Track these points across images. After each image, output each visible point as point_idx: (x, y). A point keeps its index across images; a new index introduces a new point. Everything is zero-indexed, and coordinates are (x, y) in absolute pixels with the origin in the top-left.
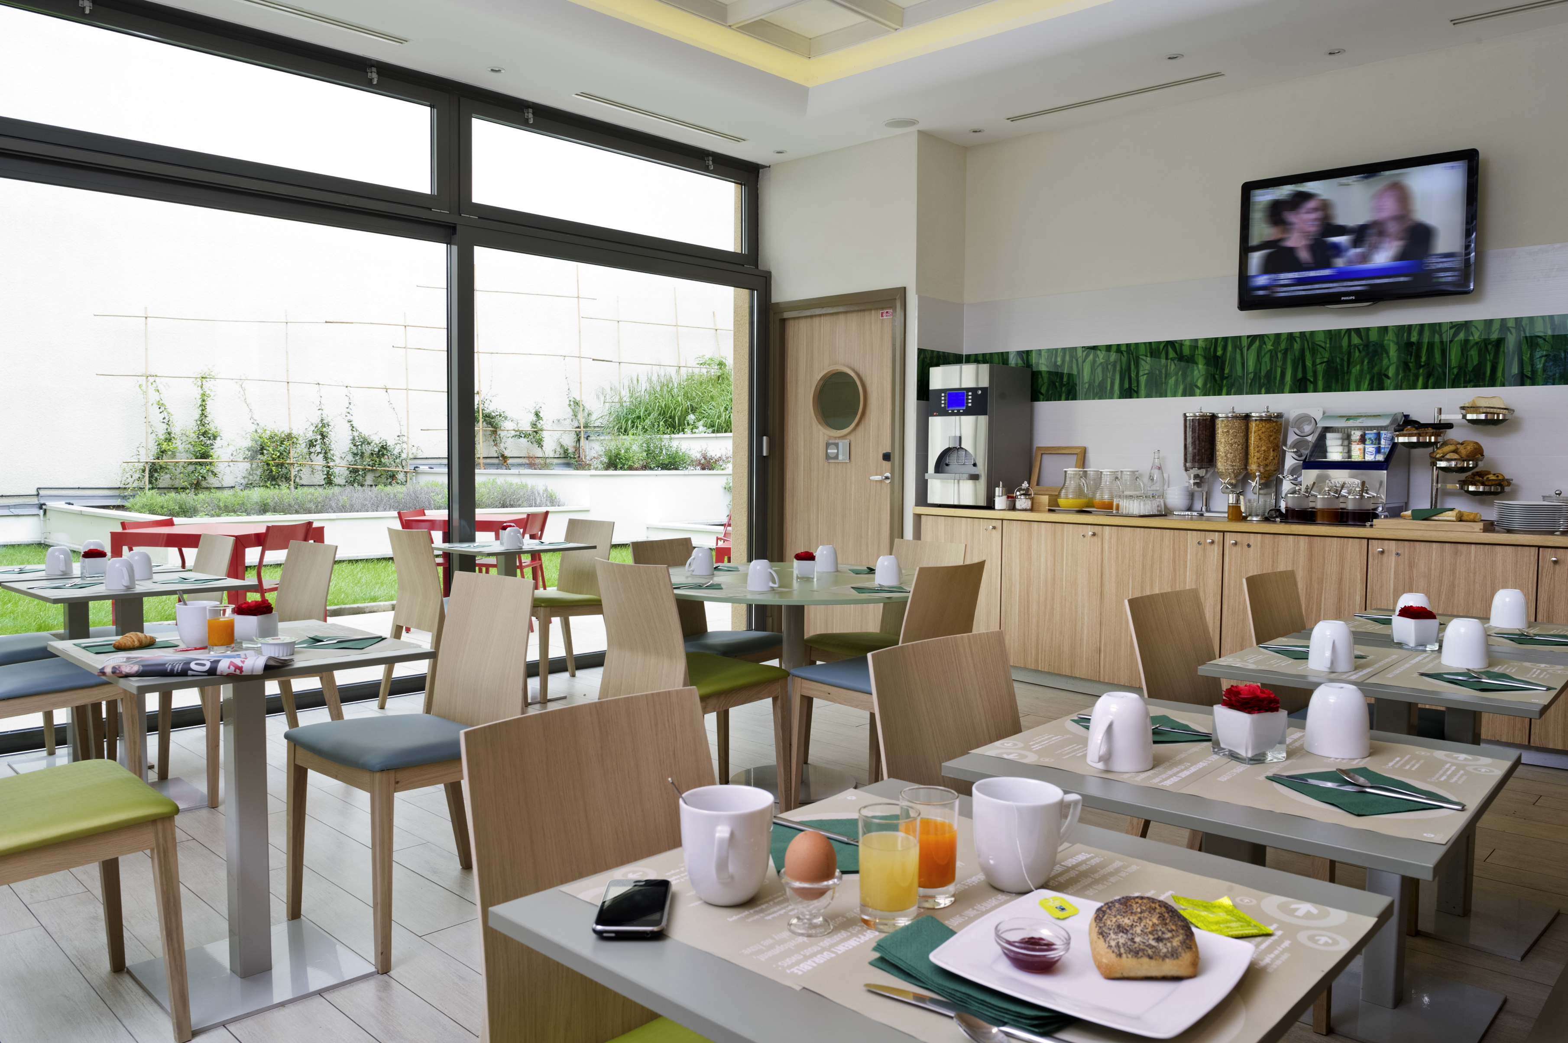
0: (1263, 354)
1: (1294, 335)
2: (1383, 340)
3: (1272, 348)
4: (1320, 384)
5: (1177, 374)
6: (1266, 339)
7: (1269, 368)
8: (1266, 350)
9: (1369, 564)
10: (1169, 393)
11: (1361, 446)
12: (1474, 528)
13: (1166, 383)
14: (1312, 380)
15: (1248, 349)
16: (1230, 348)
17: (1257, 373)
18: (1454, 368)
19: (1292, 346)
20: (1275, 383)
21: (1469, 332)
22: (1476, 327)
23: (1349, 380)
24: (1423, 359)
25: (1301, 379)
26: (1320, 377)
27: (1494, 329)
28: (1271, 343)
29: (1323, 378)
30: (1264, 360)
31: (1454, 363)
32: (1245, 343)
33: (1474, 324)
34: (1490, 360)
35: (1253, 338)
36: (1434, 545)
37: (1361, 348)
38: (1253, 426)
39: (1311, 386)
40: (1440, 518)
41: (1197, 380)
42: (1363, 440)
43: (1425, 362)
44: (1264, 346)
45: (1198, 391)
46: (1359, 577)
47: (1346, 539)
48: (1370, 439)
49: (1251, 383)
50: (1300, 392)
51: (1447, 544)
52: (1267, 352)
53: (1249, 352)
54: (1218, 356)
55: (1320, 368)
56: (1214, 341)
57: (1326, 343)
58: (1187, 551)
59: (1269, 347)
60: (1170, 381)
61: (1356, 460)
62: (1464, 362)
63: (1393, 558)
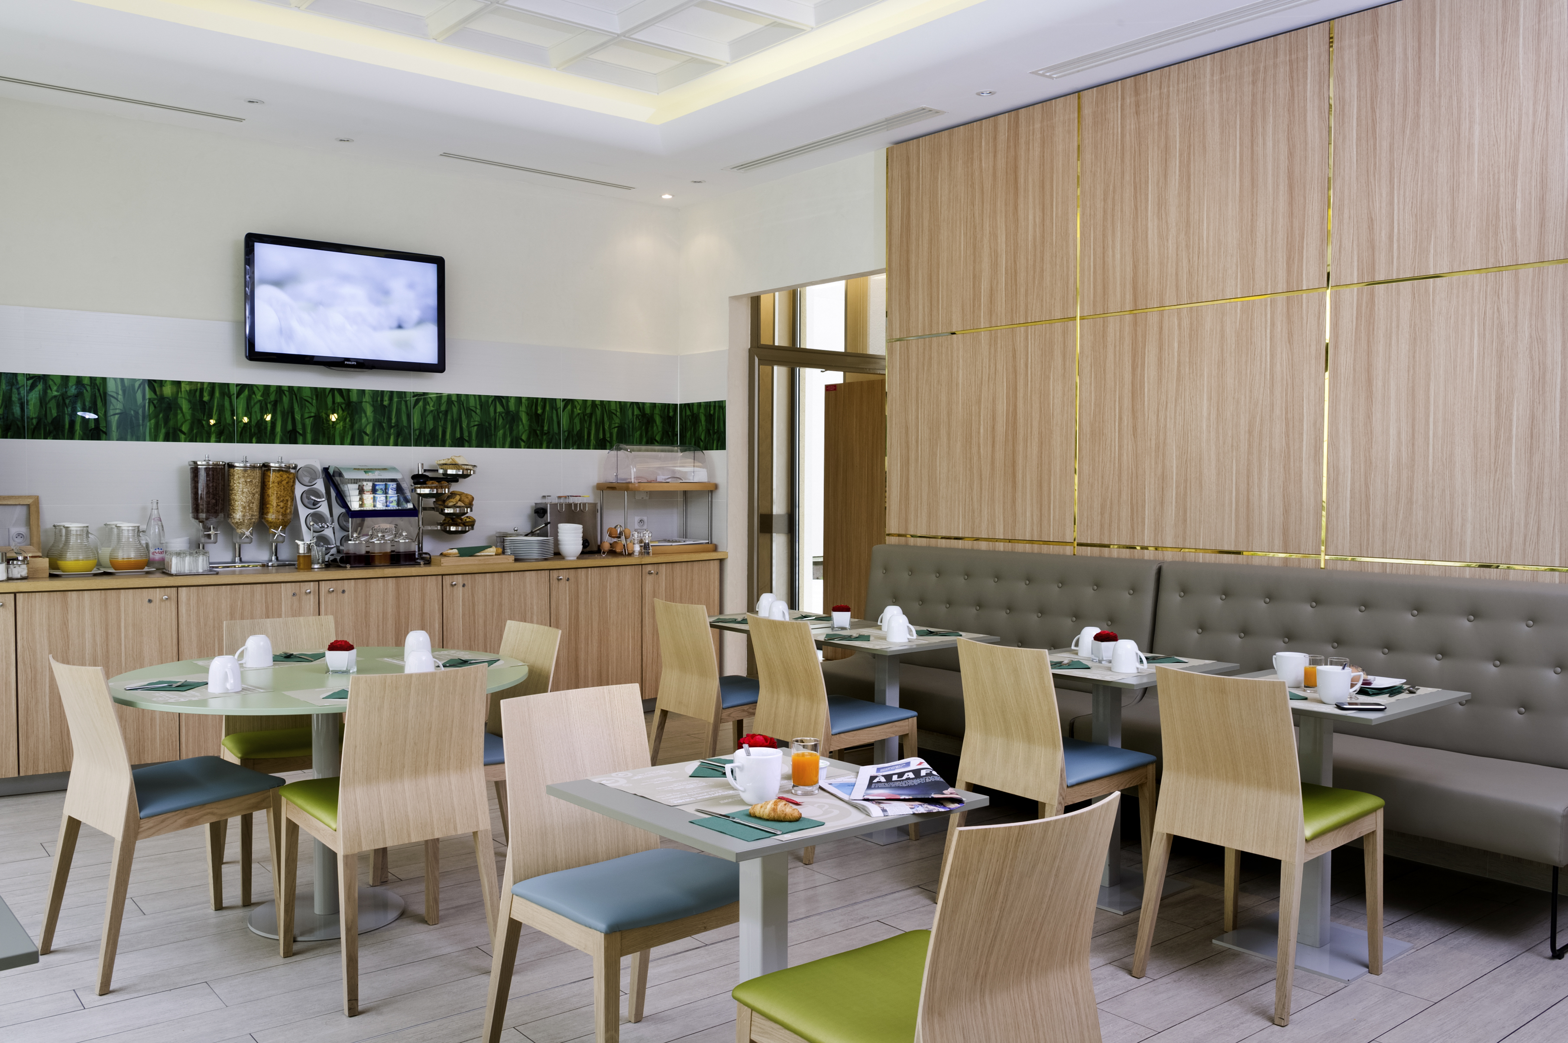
0: (252, 404)
1: (283, 388)
2: (361, 402)
3: (261, 398)
4: (309, 436)
6: (255, 389)
7: (259, 418)
8: (256, 400)
11: (372, 496)
14: (301, 432)
15: (237, 398)
16: (217, 394)
18: (416, 430)
19: (281, 398)
20: (266, 433)
23: (334, 435)
24: (393, 421)
25: (290, 431)
26: (309, 430)
27: (443, 401)
28: (260, 394)
29: (311, 432)
30: (253, 410)
31: (416, 426)
32: (234, 391)
34: (441, 426)
35: (242, 387)
37: (343, 406)
38: (272, 477)
39: (300, 439)
41: (182, 425)
42: (374, 491)
43: (394, 423)
44: (254, 396)
48: (381, 489)
49: (242, 430)
50: (290, 443)
52: (257, 403)
53: (238, 400)
54: (204, 402)
55: (309, 422)
57: (312, 399)
58: (281, 604)
59: (259, 397)
61: (368, 509)
62: (423, 425)
63: (461, 588)
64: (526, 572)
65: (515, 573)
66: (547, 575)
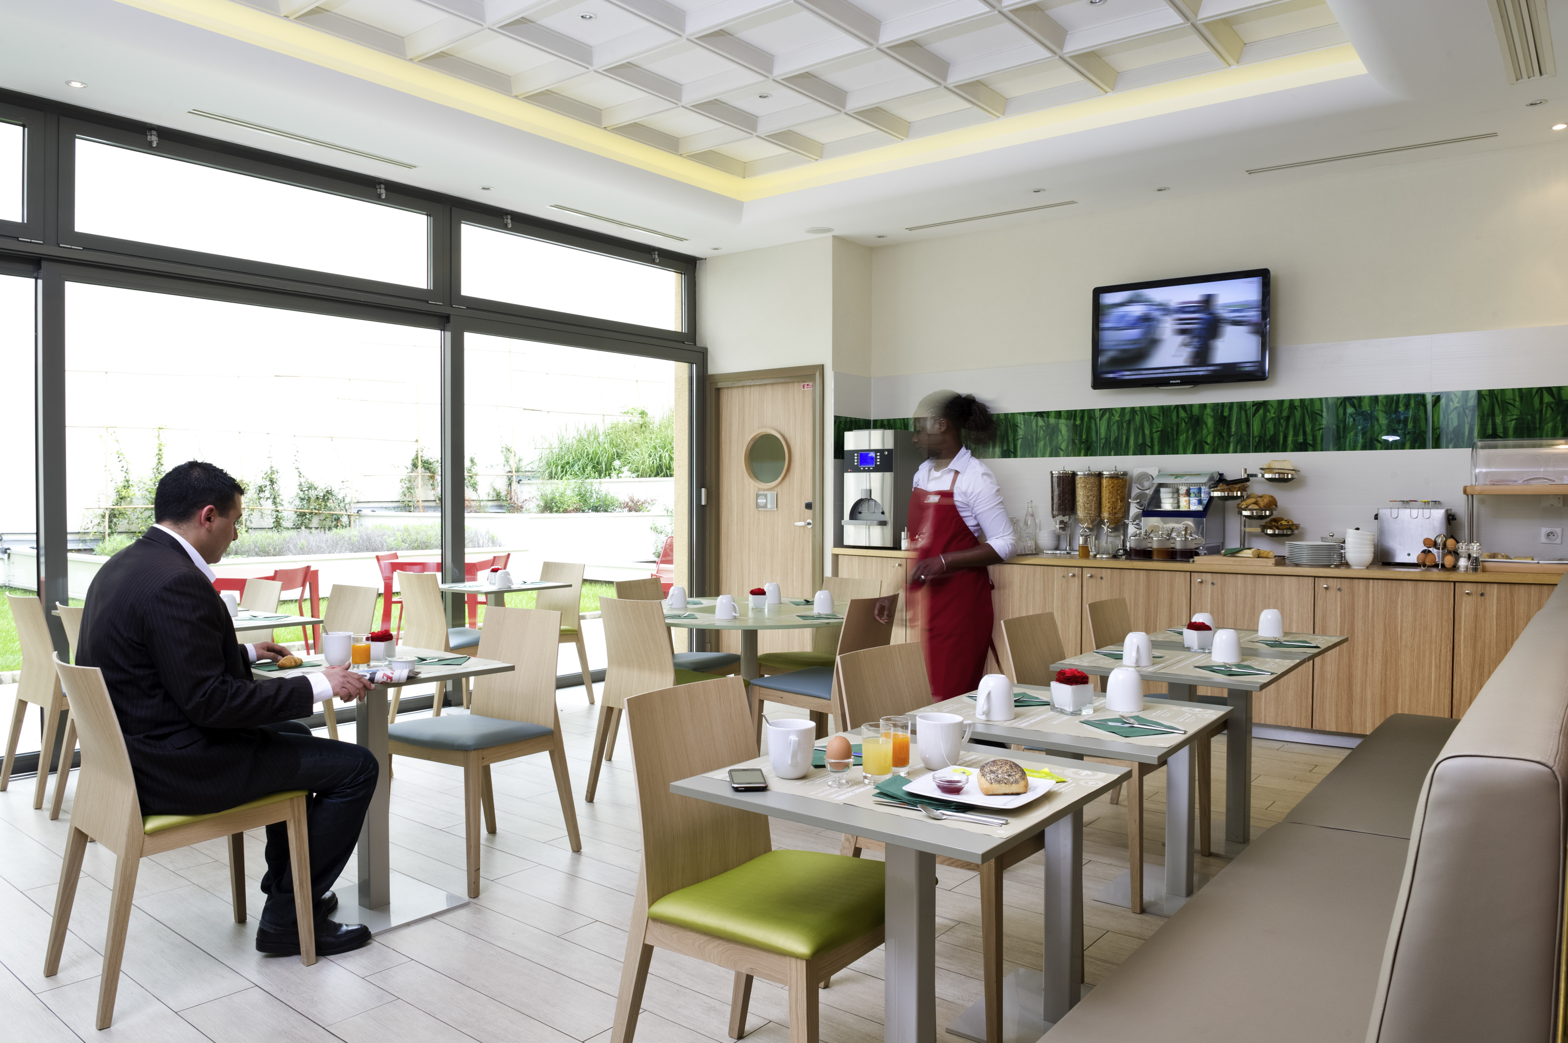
0: (1112, 424)
1: (1136, 409)
2: (1203, 415)
3: (1119, 419)
4: (1156, 448)
5: (1045, 438)
6: (1114, 412)
7: (1116, 435)
8: (1115, 421)
9: (1192, 591)
10: (1039, 454)
11: (1187, 498)
12: (1268, 563)
13: (1037, 445)
14: (1150, 445)
15: (1100, 420)
16: (1086, 418)
17: (1107, 439)
18: (1256, 437)
19: (1134, 417)
20: (1121, 447)
21: (1267, 411)
22: (1272, 406)
23: (1177, 446)
24: (1233, 430)
25: (1141, 444)
26: (1156, 443)
27: (1285, 407)
28: (1118, 415)
29: (1158, 444)
30: (1112, 429)
31: (1256, 433)
32: (1098, 414)
33: (1270, 403)
34: (1282, 432)
35: (1104, 411)
36: (1239, 576)
37: (1186, 420)
38: (1105, 482)
39: (1149, 450)
40: (1243, 555)
41: (1061, 444)
42: (1188, 494)
43: (1234, 432)
44: (1113, 417)
45: (1062, 453)
46: (1184, 602)
47: (1174, 572)
48: (1194, 493)
49: (1103, 446)
50: (1141, 455)
51: (1249, 576)
52: (1115, 422)
53: (1101, 422)
54: (1077, 425)
55: (1156, 436)
56: (1073, 412)
57: (1160, 416)
58: (1054, 582)
59: (1117, 418)
60: (1040, 445)
61: (1183, 510)
62: (1263, 432)
63: (1210, 585)
64: (1285, 577)
65: (1271, 577)
66: (1310, 582)
